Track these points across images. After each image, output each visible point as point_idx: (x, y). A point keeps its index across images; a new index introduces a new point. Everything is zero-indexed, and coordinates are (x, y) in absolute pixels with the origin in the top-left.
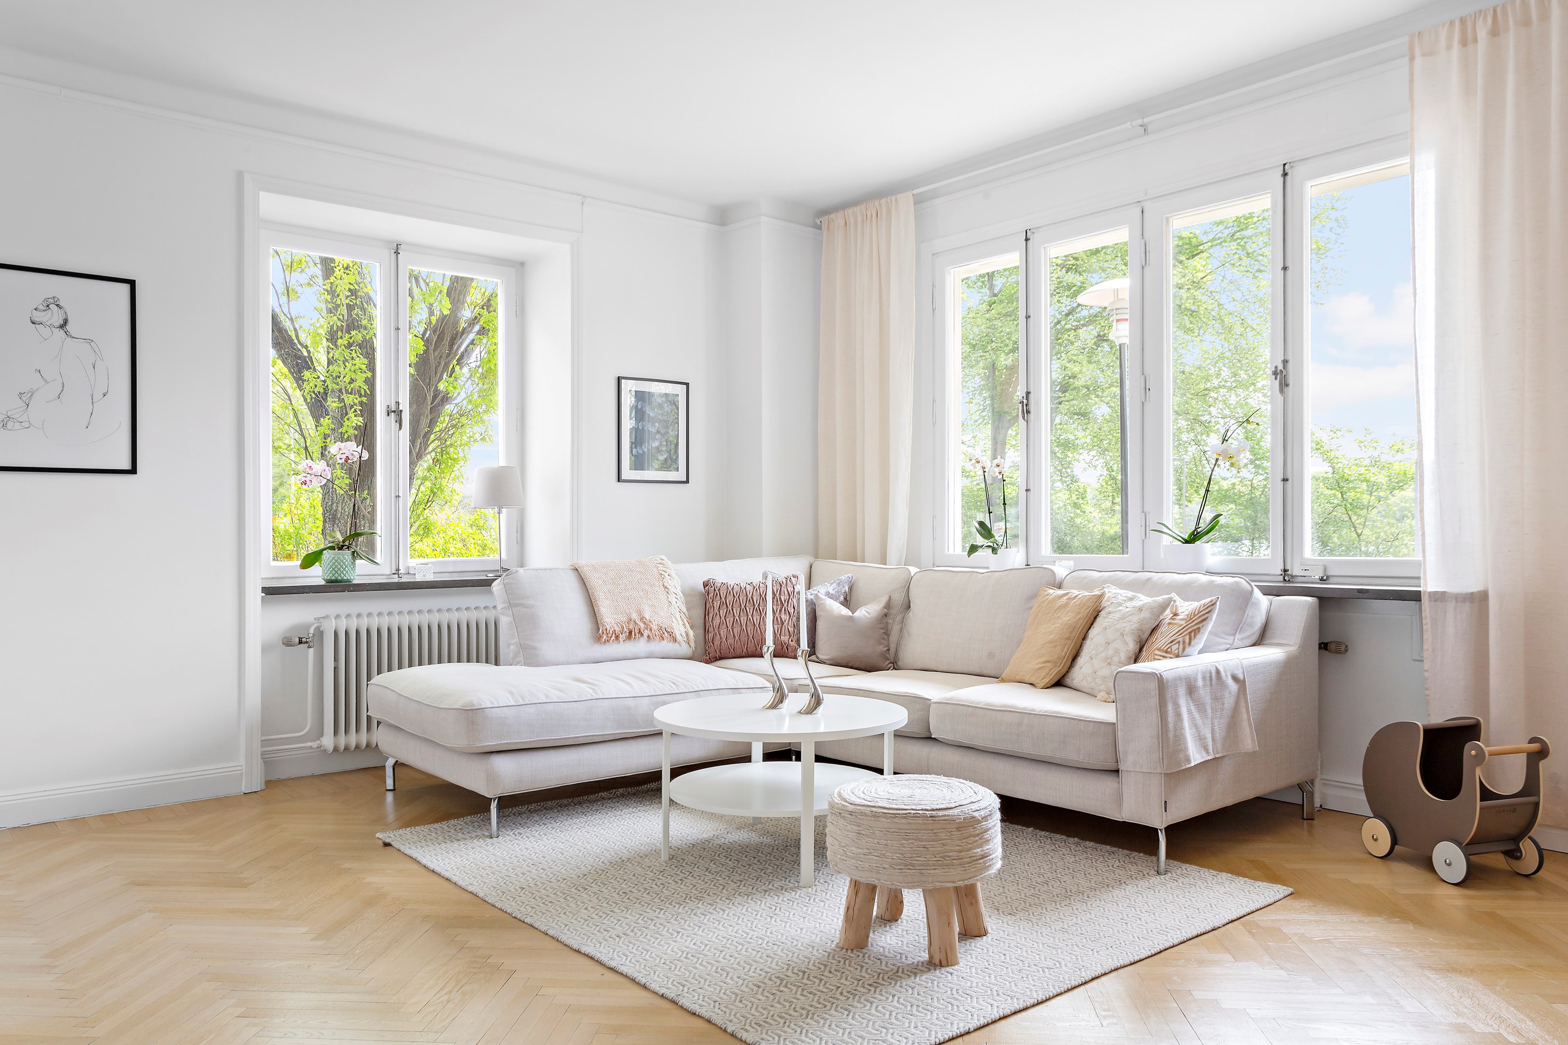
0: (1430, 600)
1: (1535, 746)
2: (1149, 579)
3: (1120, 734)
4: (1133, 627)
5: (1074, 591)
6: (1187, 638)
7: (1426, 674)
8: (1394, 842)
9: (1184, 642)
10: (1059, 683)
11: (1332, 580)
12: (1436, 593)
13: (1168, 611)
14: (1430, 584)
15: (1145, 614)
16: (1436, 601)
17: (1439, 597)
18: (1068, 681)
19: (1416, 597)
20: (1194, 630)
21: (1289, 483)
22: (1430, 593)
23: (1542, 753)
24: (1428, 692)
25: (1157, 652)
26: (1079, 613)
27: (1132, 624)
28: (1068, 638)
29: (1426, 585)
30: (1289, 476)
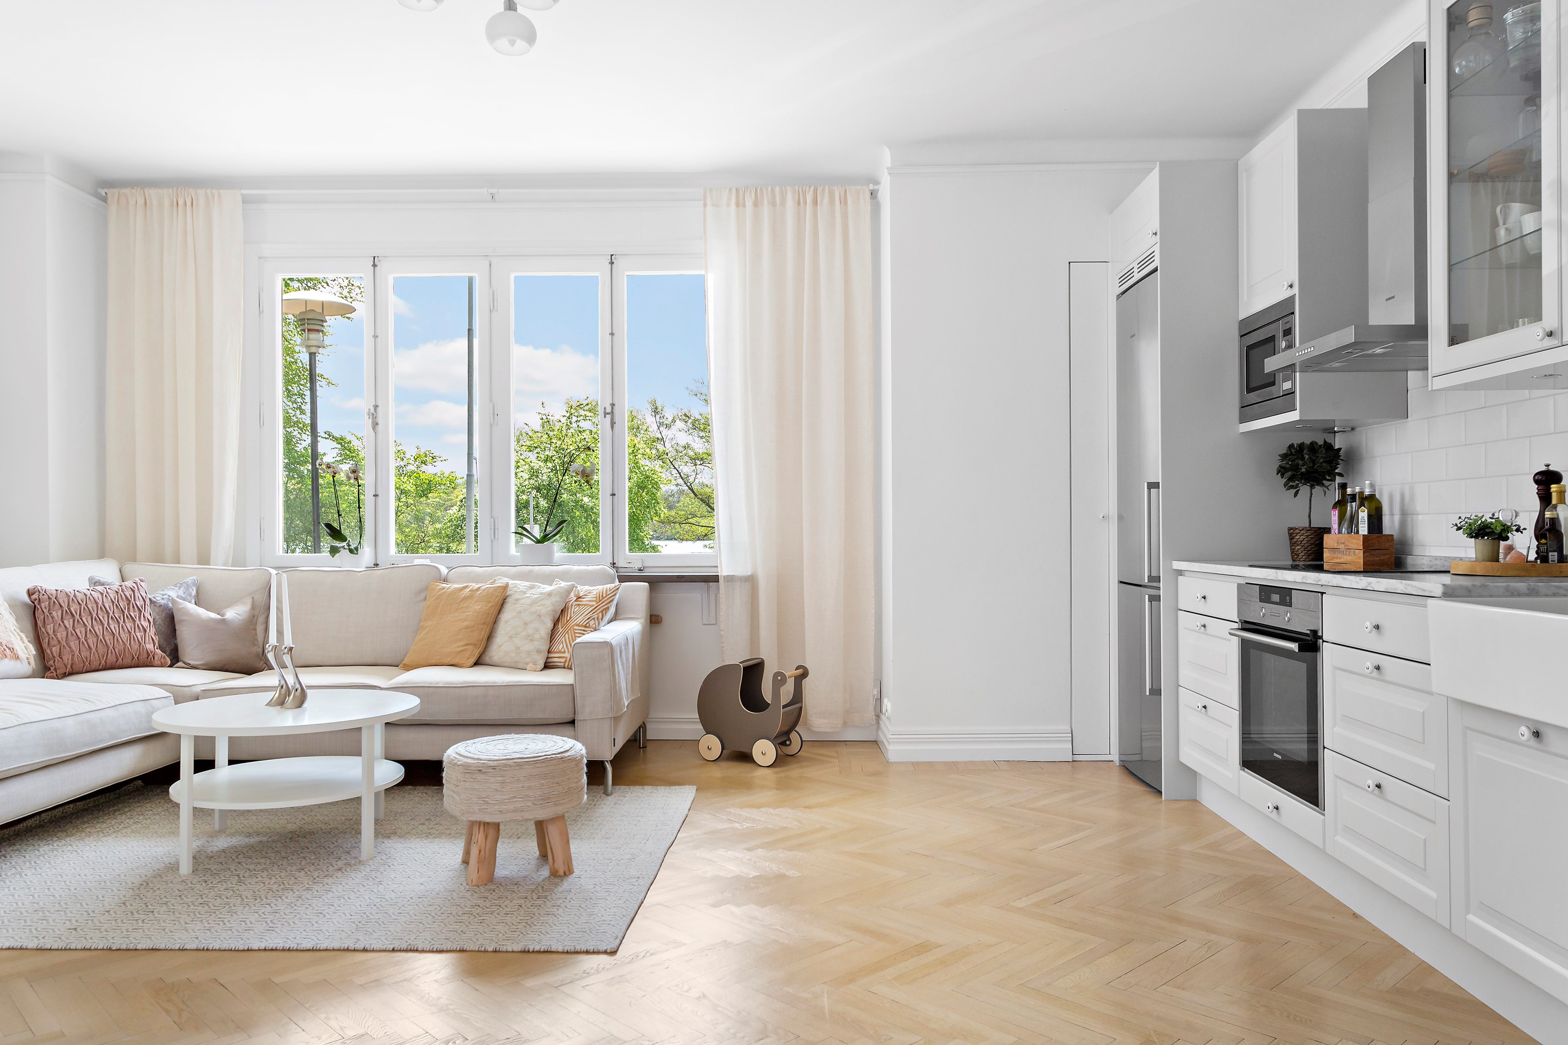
0: (724, 582)
1: (800, 671)
2: (531, 571)
3: (578, 692)
4: (548, 609)
5: (474, 584)
6: (600, 614)
7: (722, 633)
8: (723, 749)
9: (598, 619)
10: (477, 663)
11: (646, 570)
12: (728, 576)
13: (572, 594)
14: (724, 571)
15: (554, 599)
16: (728, 582)
17: (730, 579)
18: (487, 659)
19: (715, 579)
20: (605, 609)
21: (615, 497)
22: (724, 576)
23: (805, 674)
24: (723, 645)
25: (576, 627)
26: (490, 602)
27: (548, 608)
28: (484, 624)
29: (722, 571)
30: (616, 492)
